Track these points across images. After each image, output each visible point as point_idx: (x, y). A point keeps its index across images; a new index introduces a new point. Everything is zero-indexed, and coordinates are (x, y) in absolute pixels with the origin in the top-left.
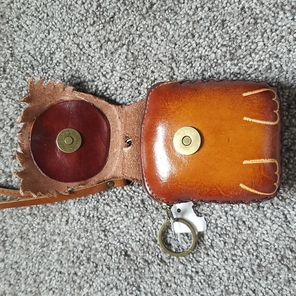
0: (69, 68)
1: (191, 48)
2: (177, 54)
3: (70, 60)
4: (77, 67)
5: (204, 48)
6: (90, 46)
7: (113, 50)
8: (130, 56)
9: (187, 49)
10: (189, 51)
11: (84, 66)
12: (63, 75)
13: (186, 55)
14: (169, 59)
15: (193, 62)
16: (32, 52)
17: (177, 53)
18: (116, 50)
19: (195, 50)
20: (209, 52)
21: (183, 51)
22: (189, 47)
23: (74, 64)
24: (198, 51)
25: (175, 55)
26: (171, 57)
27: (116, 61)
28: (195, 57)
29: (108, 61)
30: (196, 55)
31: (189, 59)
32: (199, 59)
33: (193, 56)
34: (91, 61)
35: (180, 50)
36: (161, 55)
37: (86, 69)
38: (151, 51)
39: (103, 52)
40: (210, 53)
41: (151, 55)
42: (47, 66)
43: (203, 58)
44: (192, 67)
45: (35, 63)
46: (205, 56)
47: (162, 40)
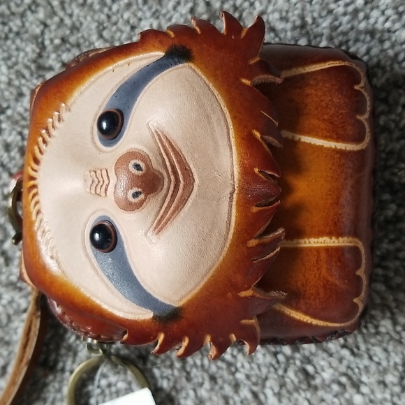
0: (56, 19)
1: (350, 9)
2: (314, 19)
4: (74, 18)
5: (383, 13)
9: (341, 10)
10: (345, 14)
11: (92, 17)
12: (43, 33)
13: (337, 23)
14: (294, 28)
15: (351, 43)
17: (316, 15)
19: (361, 15)
20: (394, 22)
21: (330, 12)
22: (347, 5)
23: (69, 11)
24: (367, 17)
25: (309, 20)
26: (298, 23)
27: (168, 16)
28: (359, 32)
29: (148, 14)
30: (362, 26)
31: (344, 34)
32: (368, 38)
33: (352, 28)
34: (110, 9)
35: (323, 9)
36: (277, 15)
37: (94, 26)
40: (397, 26)
41: (251, 13)
42: (9, 8)
43: (378, 36)
46: (383, 31)
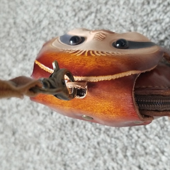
0: (51, 32)
2: (135, 20)
3: (53, 27)
6: (67, 15)
7: (84, 17)
8: (97, 21)
11: (62, 30)
12: (47, 37)
16: (28, 21)
17: (135, 18)
18: (87, 17)
20: (163, 16)
21: (140, 16)
23: (55, 29)
24: (152, 15)
28: (151, 22)
30: (151, 19)
38: (113, 18)
39: (76, 19)
44: (148, 30)
45: (28, 29)
47: (124, 8)
